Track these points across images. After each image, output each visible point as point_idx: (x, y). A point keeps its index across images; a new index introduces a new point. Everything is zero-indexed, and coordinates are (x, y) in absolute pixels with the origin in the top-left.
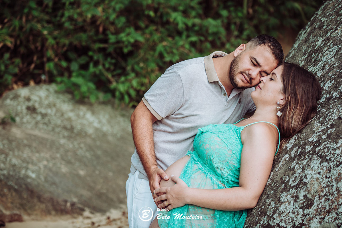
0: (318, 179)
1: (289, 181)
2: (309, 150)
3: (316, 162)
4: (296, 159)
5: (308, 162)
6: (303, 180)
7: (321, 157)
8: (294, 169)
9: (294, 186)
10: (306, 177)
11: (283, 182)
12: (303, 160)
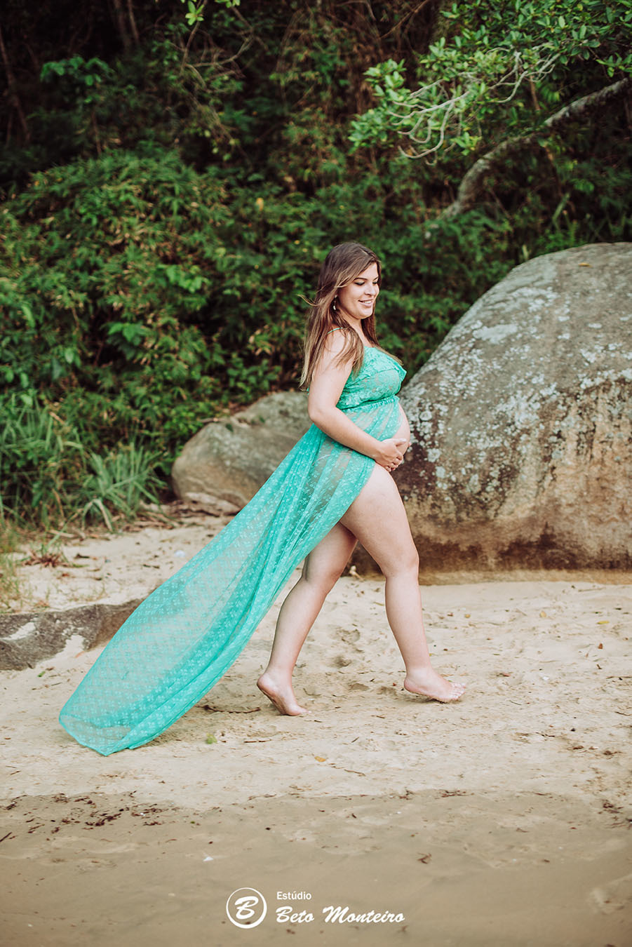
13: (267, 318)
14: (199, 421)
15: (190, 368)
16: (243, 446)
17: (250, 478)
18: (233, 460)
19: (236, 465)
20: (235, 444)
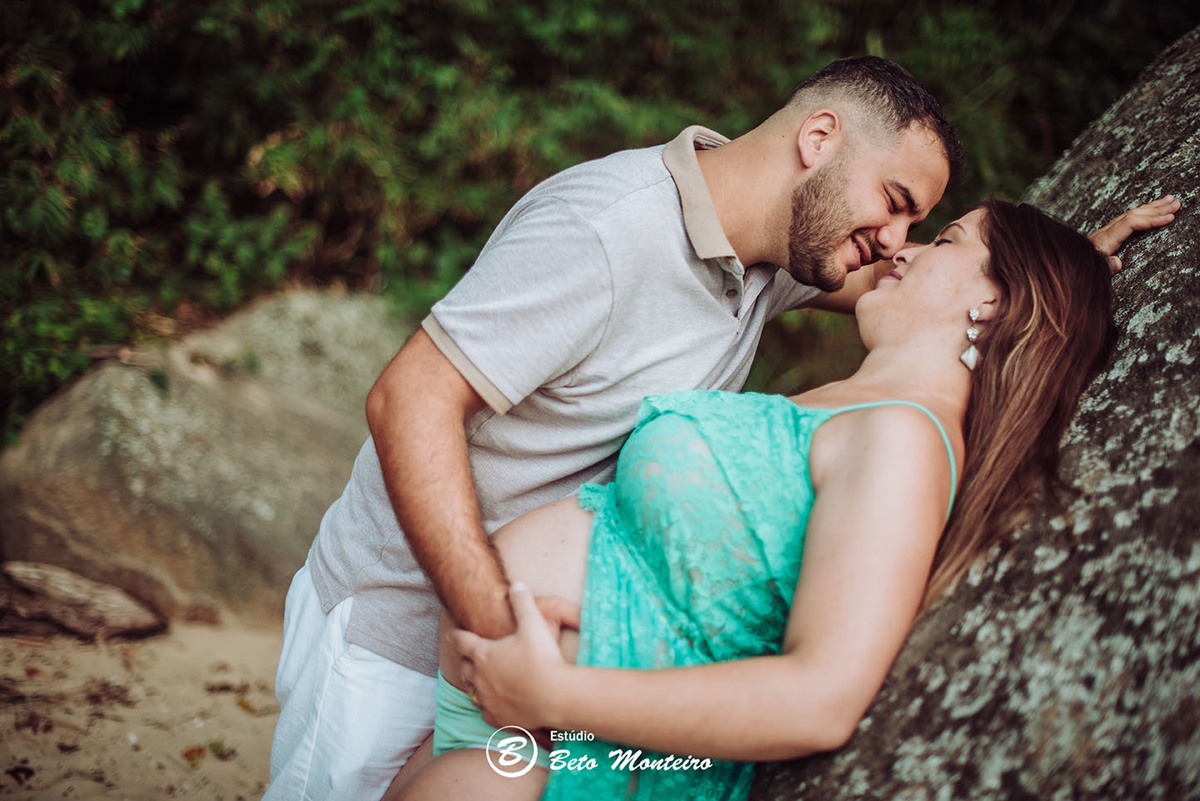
0: (1077, 708)
1: (942, 690)
2: (1050, 565)
3: (1076, 630)
4: (988, 597)
5: (1039, 619)
6: (1006, 698)
7: (1103, 606)
8: (971, 639)
9: (961, 722)
10: (1022, 685)
11: (918, 689)
12: (1018, 608)
13: (300, 109)
14: (86, 349)
15: (80, 208)
16: (189, 438)
17: (196, 536)
18: (151, 478)
19: (160, 494)
20: (166, 429)
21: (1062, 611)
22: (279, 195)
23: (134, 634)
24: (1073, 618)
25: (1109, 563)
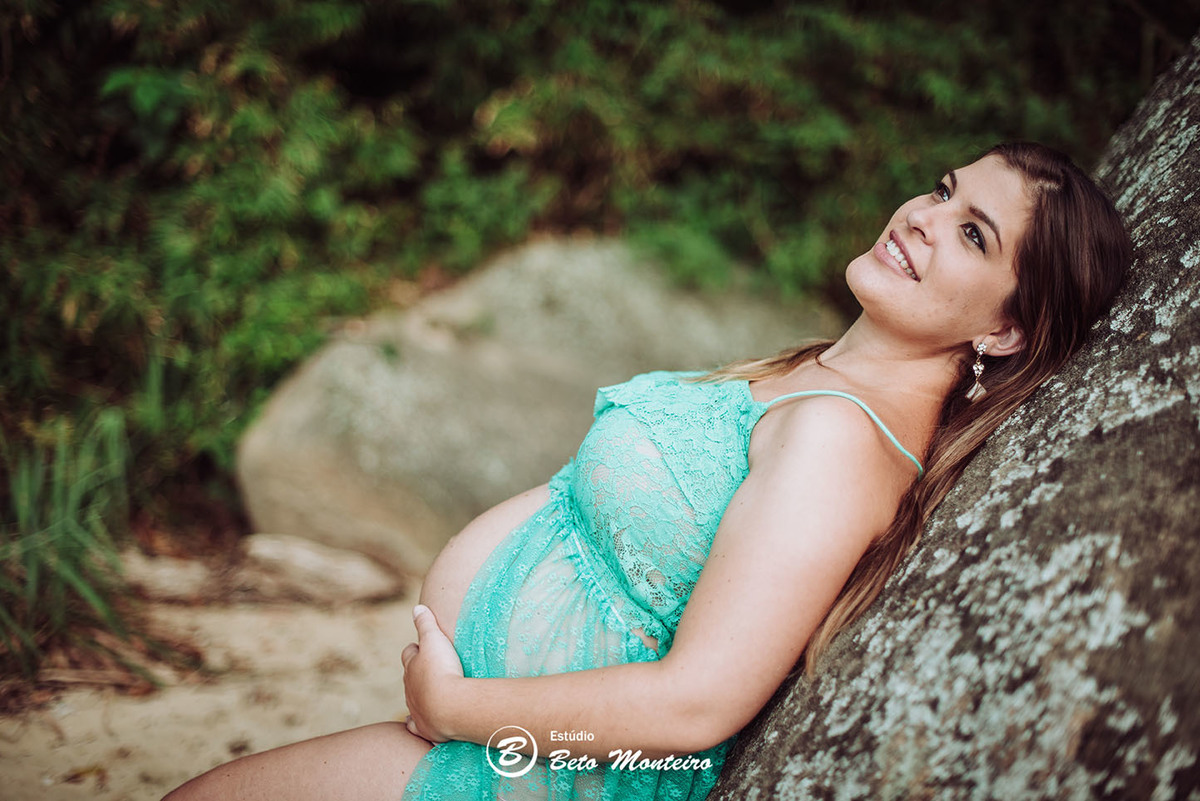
0: (922, 732)
1: (830, 705)
2: (942, 568)
3: (937, 645)
4: (889, 602)
5: (915, 630)
6: (870, 719)
8: (864, 650)
9: (834, 741)
10: (883, 706)
11: (815, 702)
16: (423, 406)
17: (430, 502)
21: (932, 623)
22: (513, 155)
23: (377, 600)
24: (939, 632)
25: (982, 569)
